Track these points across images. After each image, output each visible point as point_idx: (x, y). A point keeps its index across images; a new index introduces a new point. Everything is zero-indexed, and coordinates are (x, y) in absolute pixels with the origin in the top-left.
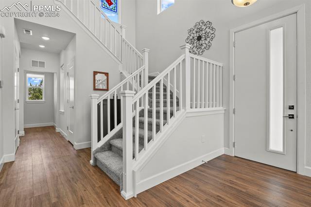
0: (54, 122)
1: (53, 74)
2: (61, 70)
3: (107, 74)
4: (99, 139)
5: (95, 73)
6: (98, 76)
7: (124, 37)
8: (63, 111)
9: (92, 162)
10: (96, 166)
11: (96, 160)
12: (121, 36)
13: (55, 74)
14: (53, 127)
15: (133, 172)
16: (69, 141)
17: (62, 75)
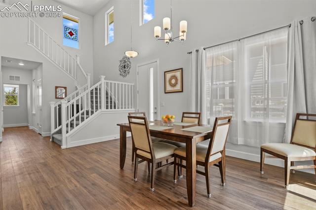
0: (28, 123)
1: (26, 85)
2: (33, 83)
3: (65, 88)
4: (56, 128)
5: (56, 87)
6: (58, 90)
7: (78, 63)
8: (34, 113)
9: (51, 140)
10: (53, 141)
11: (53, 138)
12: (77, 62)
13: (28, 86)
14: (27, 127)
15: (66, 137)
16: (39, 134)
17: (34, 86)
